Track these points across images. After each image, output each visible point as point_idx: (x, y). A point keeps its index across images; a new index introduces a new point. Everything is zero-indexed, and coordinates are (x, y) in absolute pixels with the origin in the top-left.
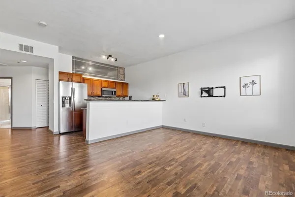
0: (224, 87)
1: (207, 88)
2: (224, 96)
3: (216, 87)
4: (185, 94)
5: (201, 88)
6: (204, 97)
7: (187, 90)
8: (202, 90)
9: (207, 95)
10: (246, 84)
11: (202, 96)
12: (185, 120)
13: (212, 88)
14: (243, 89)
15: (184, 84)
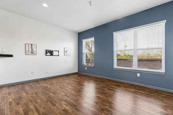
0: (58, 51)
1: (50, 50)
2: (58, 56)
3: (55, 51)
4: (32, 53)
5: (46, 50)
6: (48, 55)
8: (46, 52)
9: (50, 55)
10: (66, 51)
11: (47, 55)
12: (32, 73)
13: (53, 51)
14: (65, 53)
15: (31, 45)
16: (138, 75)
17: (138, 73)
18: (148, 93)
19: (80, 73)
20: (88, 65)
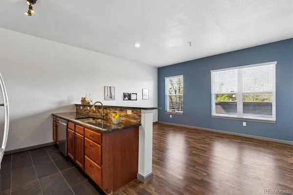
0: (136, 94)
1: (128, 93)
2: (136, 100)
4: (111, 97)
5: (124, 93)
6: (126, 100)
7: (113, 94)
13: (131, 94)
15: (110, 87)
16: (244, 124)
17: (245, 121)
18: (256, 143)
19: (160, 122)
20: (173, 112)
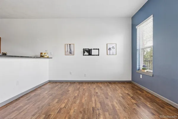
0: (98, 49)
1: (88, 49)
2: (98, 55)
3: (94, 49)
4: (70, 53)
5: (84, 49)
6: (86, 55)
7: (72, 50)
8: (85, 51)
9: (88, 54)
10: (110, 48)
11: (84, 54)
12: (71, 73)
13: (91, 49)
14: (108, 51)
